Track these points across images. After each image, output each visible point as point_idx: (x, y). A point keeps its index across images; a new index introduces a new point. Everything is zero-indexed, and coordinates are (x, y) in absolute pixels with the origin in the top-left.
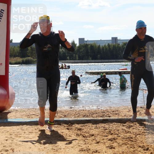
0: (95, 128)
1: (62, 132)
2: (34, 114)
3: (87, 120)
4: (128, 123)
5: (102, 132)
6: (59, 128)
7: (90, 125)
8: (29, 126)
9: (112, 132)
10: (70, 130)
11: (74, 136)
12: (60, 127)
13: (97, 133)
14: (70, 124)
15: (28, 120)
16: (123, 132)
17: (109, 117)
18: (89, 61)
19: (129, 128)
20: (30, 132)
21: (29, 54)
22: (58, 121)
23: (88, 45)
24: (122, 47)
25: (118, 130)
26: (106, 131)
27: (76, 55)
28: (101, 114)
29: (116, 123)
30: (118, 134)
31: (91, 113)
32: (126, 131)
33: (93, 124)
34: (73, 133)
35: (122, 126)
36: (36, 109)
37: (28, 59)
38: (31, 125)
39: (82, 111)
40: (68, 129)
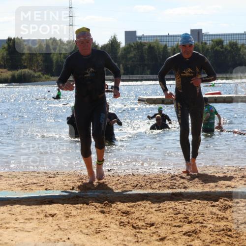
0: (156, 211)
1: (91, 219)
2: (34, 183)
3: (140, 195)
4: (222, 200)
5: (170, 219)
6: (85, 210)
7: (147, 204)
8: (24, 206)
9: (190, 219)
10: (107, 215)
11: (115, 227)
12: (86, 208)
13: (160, 220)
14: (106, 202)
15: (22, 195)
16: (212, 218)
17: (185, 188)
18: (145, 77)
19: (224, 210)
20: (26, 219)
21: (24, 63)
22: (82, 197)
23: (145, 45)
24: (212, 48)
25: (203, 215)
26: (179, 216)
27: (119, 65)
28: (168, 182)
29: (197, 201)
30: (202, 223)
31: (150, 181)
32: (219, 216)
33: (153, 202)
34: (113, 221)
35: (212, 206)
36: (39, 173)
37: (23, 73)
38: (29, 205)
39: (130, 177)
40: (103, 212)
